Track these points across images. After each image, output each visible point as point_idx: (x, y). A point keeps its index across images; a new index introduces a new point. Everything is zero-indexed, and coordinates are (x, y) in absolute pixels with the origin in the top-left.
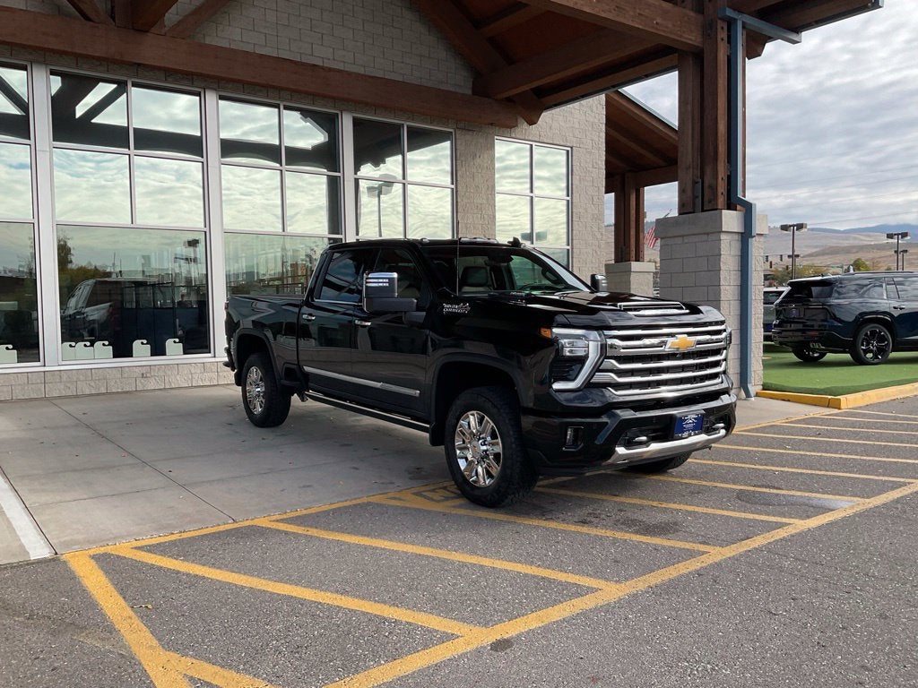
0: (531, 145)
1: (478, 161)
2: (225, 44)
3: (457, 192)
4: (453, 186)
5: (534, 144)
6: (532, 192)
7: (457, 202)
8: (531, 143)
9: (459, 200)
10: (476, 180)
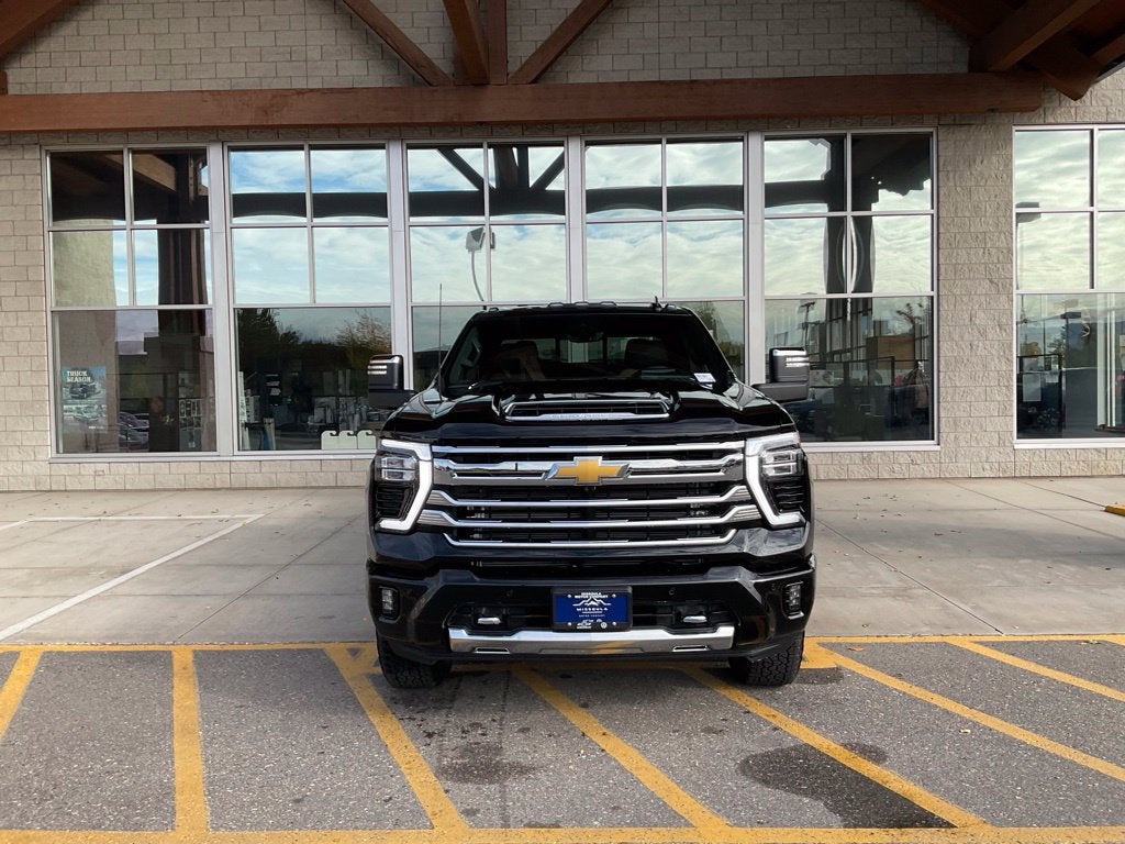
0: (1092, 131)
1: (978, 167)
2: (592, 79)
3: (938, 218)
4: (934, 212)
5: (1096, 127)
6: (1092, 205)
7: (938, 234)
8: (1091, 127)
9: (942, 230)
10: (975, 198)
